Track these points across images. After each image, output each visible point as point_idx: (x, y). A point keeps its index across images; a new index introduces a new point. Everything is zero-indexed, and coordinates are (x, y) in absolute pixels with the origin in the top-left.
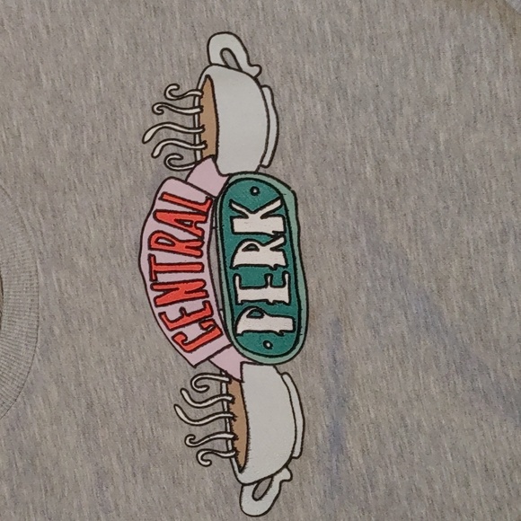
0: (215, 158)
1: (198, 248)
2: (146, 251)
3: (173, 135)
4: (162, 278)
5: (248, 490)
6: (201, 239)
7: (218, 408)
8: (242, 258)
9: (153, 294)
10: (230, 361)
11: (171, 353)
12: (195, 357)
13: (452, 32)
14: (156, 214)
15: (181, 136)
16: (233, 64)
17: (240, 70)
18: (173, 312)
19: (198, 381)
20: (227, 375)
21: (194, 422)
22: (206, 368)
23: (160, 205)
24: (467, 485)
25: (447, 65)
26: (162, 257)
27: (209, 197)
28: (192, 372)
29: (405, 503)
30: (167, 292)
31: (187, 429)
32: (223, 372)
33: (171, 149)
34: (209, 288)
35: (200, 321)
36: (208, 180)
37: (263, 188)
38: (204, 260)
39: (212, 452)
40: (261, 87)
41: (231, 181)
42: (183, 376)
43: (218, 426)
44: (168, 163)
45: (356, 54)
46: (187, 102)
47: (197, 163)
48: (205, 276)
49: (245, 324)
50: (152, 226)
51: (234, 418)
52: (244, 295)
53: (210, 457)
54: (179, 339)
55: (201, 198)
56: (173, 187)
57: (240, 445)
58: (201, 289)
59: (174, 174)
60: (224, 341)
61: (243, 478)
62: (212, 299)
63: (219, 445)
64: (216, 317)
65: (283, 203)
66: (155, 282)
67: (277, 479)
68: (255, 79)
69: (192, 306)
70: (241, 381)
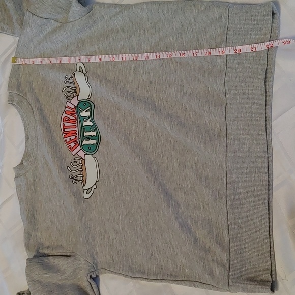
0: (78, 96)
1: (75, 121)
2: (62, 123)
3: (70, 90)
4: (66, 130)
6: (76, 118)
7: (79, 168)
9: (64, 135)
11: (69, 152)
12: (74, 153)
14: (65, 112)
15: (71, 90)
17: (83, 72)
19: (75, 160)
20: (82, 158)
21: (73, 171)
22: (76, 156)
24: (139, 191)
26: (66, 124)
27: (75, 107)
28: (73, 157)
29: (124, 196)
30: (67, 134)
31: (70, 173)
32: (81, 157)
33: (69, 94)
34: (77, 132)
35: (74, 142)
36: (75, 102)
37: (87, 103)
38: (77, 124)
39: (77, 180)
40: (85, 76)
41: (80, 102)
42: (71, 158)
43: (79, 173)
44: (67, 98)
45: (110, 68)
46: (70, 81)
47: (73, 97)
48: (77, 129)
49: (85, 142)
50: (64, 115)
51: (83, 171)
53: (76, 181)
54: (70, 147)
55: (73, 107)
57: (84, 178)
58: (75, 133)
59: (68, 100)
60: (79, 148)
61: (85, 188)
62: (78, 136)
63: (79, 178)
64: (78, 141)
65: (91, 108)
66: (64, 131)
67: (93, 188)
68: (85, 74)
69: (73, 138)
70: (85, 160)
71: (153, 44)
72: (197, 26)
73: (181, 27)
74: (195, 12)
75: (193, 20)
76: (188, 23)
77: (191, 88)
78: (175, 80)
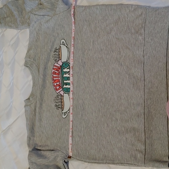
0: (61, 59)
1: (59, 74)
2: (52, 75)
3: (56, 56)
4: (54, 79)
5: (63, 114)
6: (59, 73)
7: (60, 100)
8: (65, 76)
9: (53, 81)
10: (62, 93)
11: (54, 91)
12: (58, 92)
13: (92, 38)
14: (53, 69)
15: (57, 56)
16: (64, 44)
17: (65, 45)
18: (55, 84)
19: (58, 96)
20: (62, 95)
21: (57, 103)
22: (59, 94)
23: (54, 67)
24: (92, 114)
25: (92, 43)
26: (54, 76)
27: (60, 66)
28: (57, 94)
29: (84, 117)
30: (55, 81)
31: (55, 104)
32: (61, 95)
33: (56, 58)
34: (60, 80)
35: (59, 86)
36: (60, 63)
37: (67, 64)
38: (60, 76)
39: (59, 107)
40: (67, 48)
41: (63, 63)
42: (56, 95)
43: (60, 103)
44: (55, 61)
45: (79, 42)
46: (58, 51)
47: (59, 60)
48: (60, 78)
49: (65, 86)
50: (53, 71)
51: (62, 102)
52: (65, 82)
53: (59, 108)
54: (56, 89)
55: (59, 66)
56: (56, 64)
57: (63, 107)
58: (59, 81)
59: (56, 62)
60: (61, 89)
61: (63, 112)
62: (60, 82)
63: (60, 106)
64: (61, 85)
65: (69, 67)
66: (53, 79)
67: (67, 112)
68: (66, 47)
69: (58, 83)
70: (63, 96)
71: (103, 28)
72: (128, 19)
73: (118, 18)
74: (128, 11)
75: (126, 15)
76: (123, 16)
77: (125, 53)
78: (116, 48)
